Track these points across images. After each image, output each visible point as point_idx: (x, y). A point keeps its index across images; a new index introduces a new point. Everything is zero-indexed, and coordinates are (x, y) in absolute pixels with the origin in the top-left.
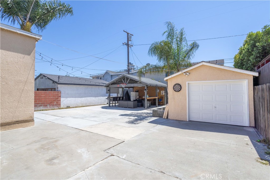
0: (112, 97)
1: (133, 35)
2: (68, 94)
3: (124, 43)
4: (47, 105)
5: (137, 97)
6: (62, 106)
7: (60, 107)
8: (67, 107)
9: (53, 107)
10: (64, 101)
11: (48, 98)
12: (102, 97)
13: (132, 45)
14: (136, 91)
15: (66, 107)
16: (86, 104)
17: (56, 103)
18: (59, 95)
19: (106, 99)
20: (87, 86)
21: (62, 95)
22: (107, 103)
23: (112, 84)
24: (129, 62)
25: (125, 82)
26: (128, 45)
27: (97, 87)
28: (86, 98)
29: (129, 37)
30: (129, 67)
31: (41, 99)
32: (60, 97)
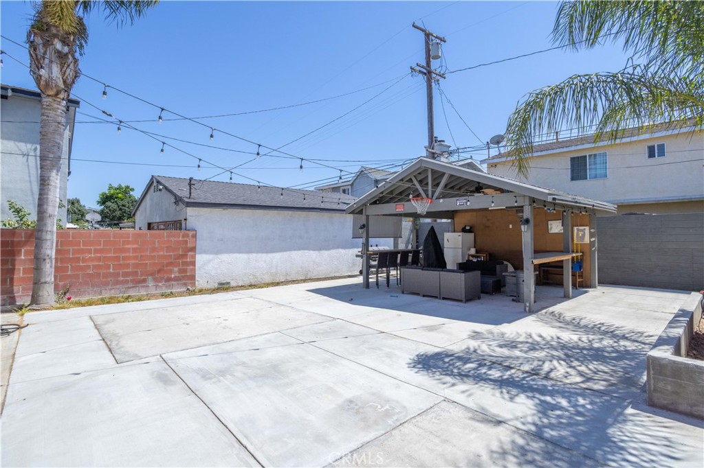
0: (375, 253)
1: (445, 42)
2: (222, 240)
3: (414, 65)
4: (144, 281)
5: (470, 249)
6: (201, 282)
7: (195, 286)
8: (221, 284)
9: (168, 287)
10: (208, 265)
11: (148, 254)
12: (342, 251)
13: (442, 72)
14: (464, 230)
15: (216, 286)
16: (287, 274)
17: (180, 271)
18: (190, 245)
19: (357, 256)
20: (290, 213)
21: (200, 244)
22: (361, 272)
23: (375, 203)
24: (435, 135)
25: (426, 191)
26: (428, 73)
27: (326, 215)
28: (286, 254)
29: (431, 43)
30: (433, 149)
31: (124, 258)
32: (193, 249)
